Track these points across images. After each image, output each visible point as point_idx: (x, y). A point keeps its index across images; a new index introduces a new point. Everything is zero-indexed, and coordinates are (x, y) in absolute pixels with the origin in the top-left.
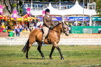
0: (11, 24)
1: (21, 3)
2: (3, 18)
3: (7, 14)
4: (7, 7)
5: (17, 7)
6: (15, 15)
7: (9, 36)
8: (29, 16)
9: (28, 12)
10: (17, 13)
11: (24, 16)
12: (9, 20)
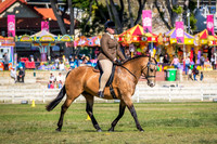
0: (171, 52)
1: (192, 6)
2: (153, 39)
3: (162, 30)
4: (162, 15)
5: (185, 14)
6: (180, 32)
7: (167, 79)
8: (210, 33)
9: (210, 25)
10: (185, 27)
11: (201, 34)
12: (167, 45)
